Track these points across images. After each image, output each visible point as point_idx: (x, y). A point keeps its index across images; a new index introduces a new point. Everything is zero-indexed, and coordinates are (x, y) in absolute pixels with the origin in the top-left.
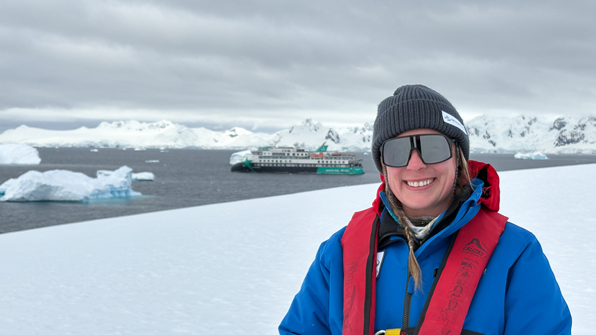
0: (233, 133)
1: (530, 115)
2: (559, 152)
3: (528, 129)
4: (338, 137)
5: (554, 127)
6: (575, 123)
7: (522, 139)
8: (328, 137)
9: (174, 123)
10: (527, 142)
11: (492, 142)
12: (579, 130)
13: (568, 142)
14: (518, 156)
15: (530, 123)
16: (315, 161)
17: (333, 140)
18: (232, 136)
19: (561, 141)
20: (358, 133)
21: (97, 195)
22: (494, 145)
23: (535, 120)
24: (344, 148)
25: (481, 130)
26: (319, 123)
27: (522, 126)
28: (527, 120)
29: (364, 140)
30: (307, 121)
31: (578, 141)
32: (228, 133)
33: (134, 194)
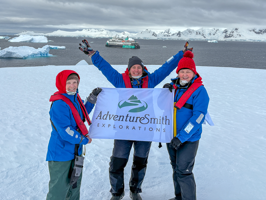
0: (124, 33)
1: (216, 28)
2: (225, 40)
3: (216, 33)
4: (156, 35)
5: (224, 32)
6: (231, 31)
7: (214, 36)
8: (153, 35)
9: (105, 30)
10: (216, 37)
11: (204, 37)
12: (232, 33)
13: (228, 37)
14: (209, 41)
15: (216, 31)
16: (122, 43)
17: (155, 36)
18: (123, 34)
19: (226, 37)
20: (163, 33)
21: (33, 55)
22: (205, 38)
23: (218, 30)
24: (158, 38)
25: (201, 33)
26: (150, 30)
27: (214, 32)
28: (216, 30)
29: (164, 36)
30: (147, 29)
31: (231, 37)
32: (122, 33)
33: (49, 55)
